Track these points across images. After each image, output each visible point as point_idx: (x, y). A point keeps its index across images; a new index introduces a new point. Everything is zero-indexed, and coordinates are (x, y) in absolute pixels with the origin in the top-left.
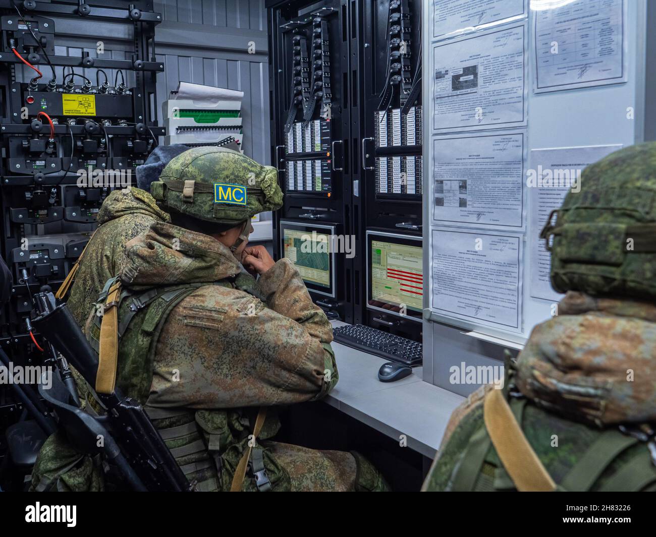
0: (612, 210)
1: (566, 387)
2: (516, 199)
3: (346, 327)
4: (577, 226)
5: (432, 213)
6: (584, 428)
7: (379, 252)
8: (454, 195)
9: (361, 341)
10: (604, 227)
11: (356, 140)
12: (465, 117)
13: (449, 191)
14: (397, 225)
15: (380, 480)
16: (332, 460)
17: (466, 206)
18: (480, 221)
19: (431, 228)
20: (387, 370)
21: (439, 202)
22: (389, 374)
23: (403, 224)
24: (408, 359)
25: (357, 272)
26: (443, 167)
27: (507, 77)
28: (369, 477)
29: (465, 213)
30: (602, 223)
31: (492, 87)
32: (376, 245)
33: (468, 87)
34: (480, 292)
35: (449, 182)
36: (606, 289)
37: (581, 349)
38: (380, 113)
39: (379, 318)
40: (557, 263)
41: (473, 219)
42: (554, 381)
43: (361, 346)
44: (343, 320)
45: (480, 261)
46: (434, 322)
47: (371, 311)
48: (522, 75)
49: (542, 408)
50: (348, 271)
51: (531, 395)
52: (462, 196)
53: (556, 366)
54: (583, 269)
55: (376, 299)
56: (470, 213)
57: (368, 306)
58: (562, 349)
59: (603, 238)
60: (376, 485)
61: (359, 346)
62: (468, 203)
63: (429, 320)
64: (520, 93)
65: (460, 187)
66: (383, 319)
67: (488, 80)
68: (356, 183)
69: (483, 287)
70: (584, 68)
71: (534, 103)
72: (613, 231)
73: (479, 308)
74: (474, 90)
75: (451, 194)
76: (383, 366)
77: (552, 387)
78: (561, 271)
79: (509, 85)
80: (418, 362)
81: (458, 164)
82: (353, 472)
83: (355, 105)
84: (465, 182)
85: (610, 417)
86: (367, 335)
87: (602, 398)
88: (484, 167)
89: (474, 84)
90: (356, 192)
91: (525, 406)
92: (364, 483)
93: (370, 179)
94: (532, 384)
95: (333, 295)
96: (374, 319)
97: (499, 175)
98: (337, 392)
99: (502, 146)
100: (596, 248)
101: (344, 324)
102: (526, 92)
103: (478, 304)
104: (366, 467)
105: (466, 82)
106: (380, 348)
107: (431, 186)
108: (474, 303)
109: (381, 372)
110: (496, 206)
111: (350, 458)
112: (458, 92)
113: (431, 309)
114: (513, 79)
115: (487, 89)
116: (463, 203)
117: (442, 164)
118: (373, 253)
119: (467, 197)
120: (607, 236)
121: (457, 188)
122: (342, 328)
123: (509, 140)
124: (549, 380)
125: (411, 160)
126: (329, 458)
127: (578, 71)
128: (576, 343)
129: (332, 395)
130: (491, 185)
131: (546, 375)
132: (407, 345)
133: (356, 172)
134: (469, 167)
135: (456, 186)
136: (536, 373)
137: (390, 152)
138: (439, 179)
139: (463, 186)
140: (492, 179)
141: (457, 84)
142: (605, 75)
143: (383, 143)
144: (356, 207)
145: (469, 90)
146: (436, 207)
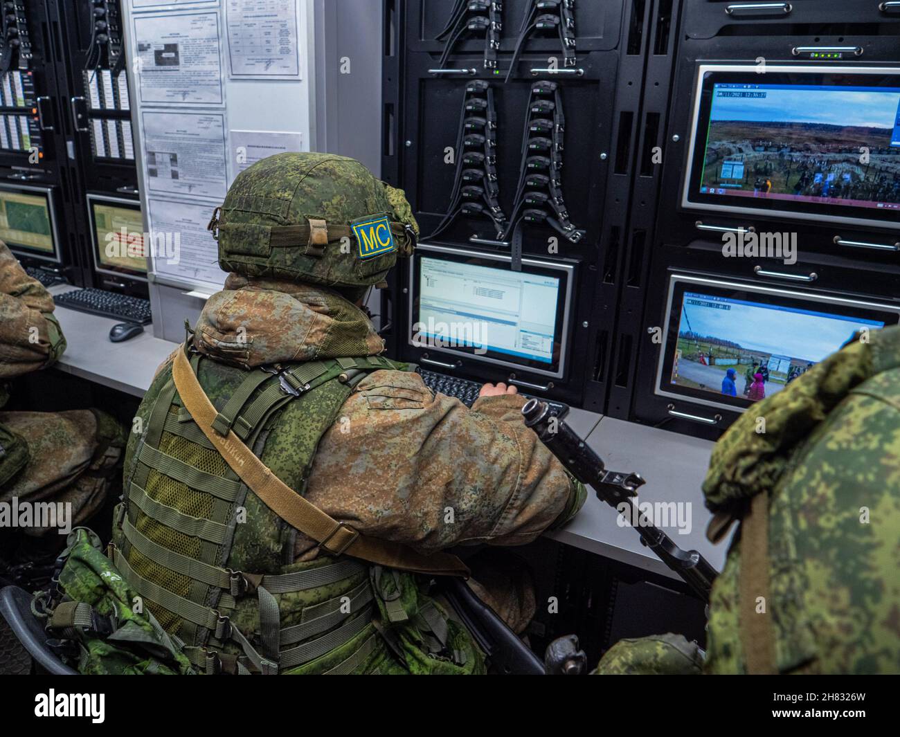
0: (261, 214)
1: (224, 344)
2: (221, 174)
3: (75, 292)
4: (237, 225)
5: (148, 184)
6: (239, 371)
7: (102, 216)
8: (167, 167)
9: (91, 305)
10: (256, 228)
11: (64, 99)
12: (171, 94)
13: (161, 163)
14: (118, 190)
15: (121, 428)
16: (70, 419)
17: (177, 178)
18: (192, 193)
19: (147, 197)
20: (118, 331)
21: (153, 173)
22: (120, 334)
23: (125, 188)
24: (140, 318)
25: (82, 236)
26: (154, 140)
27: (204, 60)
28: (109, 428)
29: (177, 185)
30: (254, 223)
31: (193, 68)
32: (98, 208)
33: (171, 64)
34: (198, 256)
35: (160, 155)
36: (261, 274)
37: (233, 316)
38: (89, 72)
39: (110, 280)
40: (223, 253)
41: (186, 190)
42: (216, 341)
43: (93, 310)
44: (73, 284)
45: (195, 229)
46: (160, 284)
47: (101, 275)
48: (218, 60)
49: (212, 360)
50: (72, 235)
51: (204, 351)
52: (174, 169)
53: (218, 329)
54: (242, 259)
55: (105, 263)
56: (183, 185)
57: (97, 269)
58: (221, 317)
59: (256, 236)
60: (117, 434)
61: (91, 310)
62: (179, 175)
63: (155, 283)
64: (218, 76)
65: (171, 160)
66: (114, 281)
67: (188, 60)
68: (70, 144)
69: (198, 252)
70: (269, 62)
71: (230, 88)
72: (262, 231)
73: (197, 270)
74: (176, 67)
75: (164, 166)
76: (114, 328)
77: (215, 345)
78: (227, 260)
79: (207, 68)
80: (148, 321)
81: (166, 138)
82: (93, 426)
83: (60, 60)
84: (175, 155)
85: (254, 362)
86: (98, 299)
87: (248, 349)
88: (190, 142)
89: (175, 61)
90: (71, 154)
91: (200, 360)
92: (105, 434)
93: (85, 142)
94: (202, 344)
95: (58, 260)
96: (106, 282)
97: (205, 151)
98: (67, 357)
99: (205, 124)
100: (251, 244)
101: (73, 289)
102: (222, 76)
103: (196, 267)
104: (105, 419)
105: (168, 58)
106: (112, 311)
107: (144, 157)
108: (192, 266)
109: (112, 333)
110: (204, 179)
111: (89, 414)
112: (162, 68)
113: (155, 273)
114: (211, 63)
115: (187, 69)
116: (175, 175)
117: (153, 137)
118: (97, 217)
119: (180, 171)
120: (258, 235)
121: (169, 160)
122: (71, 293)
123: (211, 120)
124: (213, 340)
125: (126, 125)
126: (67, 418)
127: (264, 65)
128: (230, 312)
129: (63, 361)
130: (198, 160)
131: (211, 337)
132: (139, 305)
133: (68, 132)
134: (178, 141)
135: (167, 158)
136: (205, 335)
137: (104, 114)
138: (150, 150)
139: (174, 159)
140: (199, 154)
141: (159, 59)
142: (285, 71)
143: (95, 105)
144: (73, 169)
145: (172, 67)
146: (151, 178)
